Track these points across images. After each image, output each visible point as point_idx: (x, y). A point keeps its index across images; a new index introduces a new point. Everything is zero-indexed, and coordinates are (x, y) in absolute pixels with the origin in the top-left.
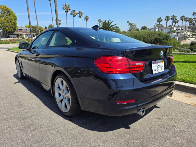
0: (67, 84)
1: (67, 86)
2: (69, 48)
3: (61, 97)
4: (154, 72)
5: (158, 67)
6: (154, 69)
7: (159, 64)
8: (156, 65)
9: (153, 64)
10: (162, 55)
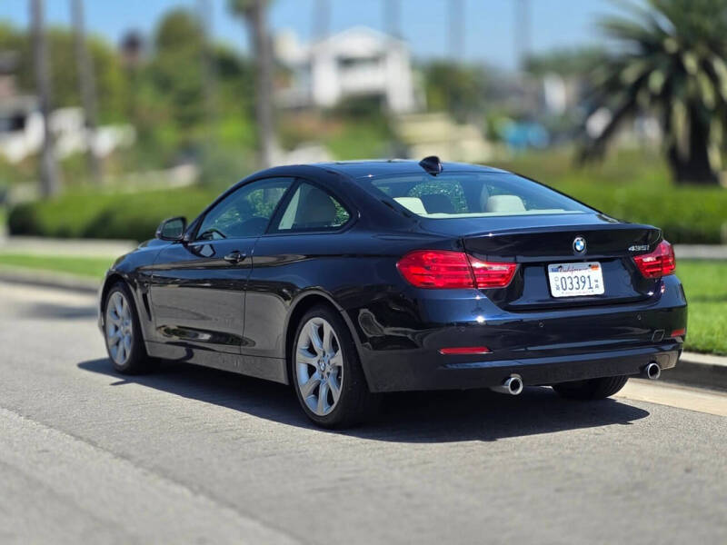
0: (335, 331)
1: (334, 338)
2: (341, 233)
3: (316, 375)
4: (556, 293)
5: (575, 281)
6: (559, 283)
7: (579, 273)
8: (566, 275)
9: (553, 271)
10: (578, 248)
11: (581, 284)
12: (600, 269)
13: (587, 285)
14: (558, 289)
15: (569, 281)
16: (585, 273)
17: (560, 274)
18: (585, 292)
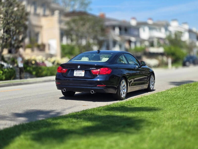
4: (74, 75)
5: (79, 73)
6: (76, 74)
7: (80, 72)
8: (77, 72)
9: (75, 71)
10: (78, 67)
11: (80, 74)
12: (84, 72)
13: (81, 74)
14: (75, 74)
15: (78, 73)
16: (81, 72)
17: (76, 72)
18: (80, 75)
